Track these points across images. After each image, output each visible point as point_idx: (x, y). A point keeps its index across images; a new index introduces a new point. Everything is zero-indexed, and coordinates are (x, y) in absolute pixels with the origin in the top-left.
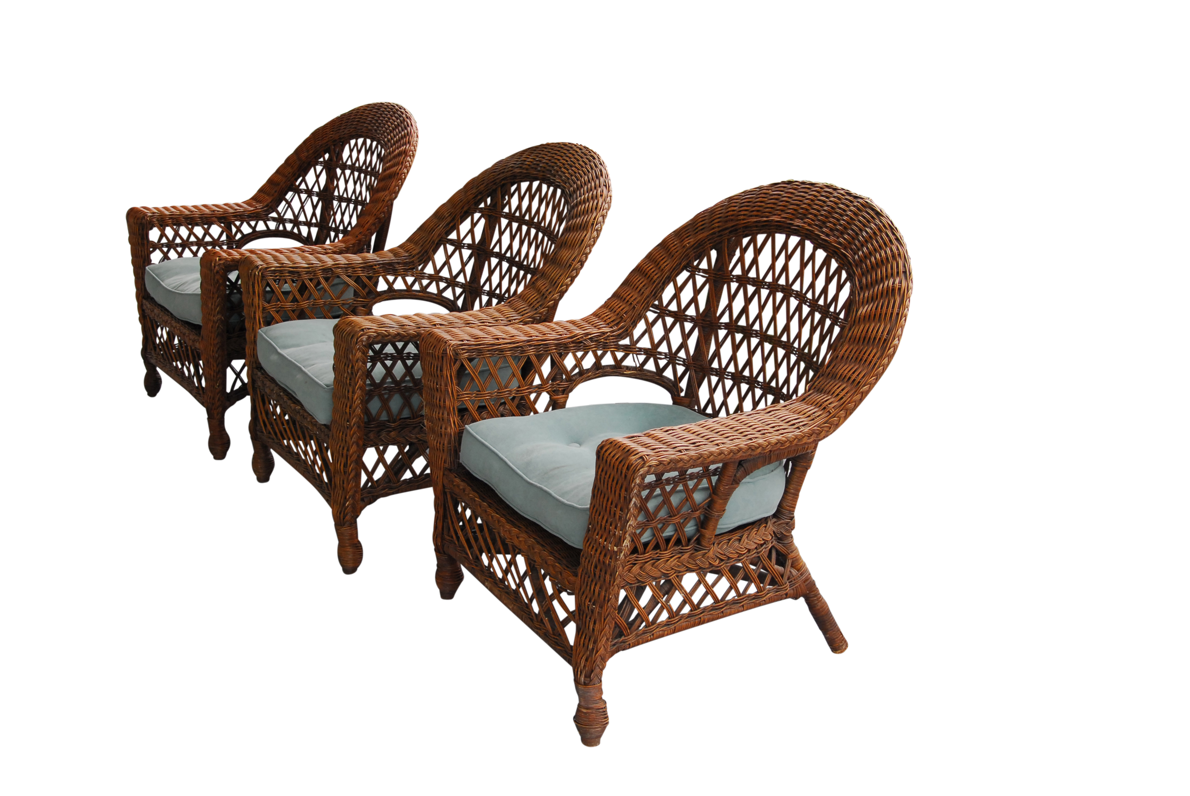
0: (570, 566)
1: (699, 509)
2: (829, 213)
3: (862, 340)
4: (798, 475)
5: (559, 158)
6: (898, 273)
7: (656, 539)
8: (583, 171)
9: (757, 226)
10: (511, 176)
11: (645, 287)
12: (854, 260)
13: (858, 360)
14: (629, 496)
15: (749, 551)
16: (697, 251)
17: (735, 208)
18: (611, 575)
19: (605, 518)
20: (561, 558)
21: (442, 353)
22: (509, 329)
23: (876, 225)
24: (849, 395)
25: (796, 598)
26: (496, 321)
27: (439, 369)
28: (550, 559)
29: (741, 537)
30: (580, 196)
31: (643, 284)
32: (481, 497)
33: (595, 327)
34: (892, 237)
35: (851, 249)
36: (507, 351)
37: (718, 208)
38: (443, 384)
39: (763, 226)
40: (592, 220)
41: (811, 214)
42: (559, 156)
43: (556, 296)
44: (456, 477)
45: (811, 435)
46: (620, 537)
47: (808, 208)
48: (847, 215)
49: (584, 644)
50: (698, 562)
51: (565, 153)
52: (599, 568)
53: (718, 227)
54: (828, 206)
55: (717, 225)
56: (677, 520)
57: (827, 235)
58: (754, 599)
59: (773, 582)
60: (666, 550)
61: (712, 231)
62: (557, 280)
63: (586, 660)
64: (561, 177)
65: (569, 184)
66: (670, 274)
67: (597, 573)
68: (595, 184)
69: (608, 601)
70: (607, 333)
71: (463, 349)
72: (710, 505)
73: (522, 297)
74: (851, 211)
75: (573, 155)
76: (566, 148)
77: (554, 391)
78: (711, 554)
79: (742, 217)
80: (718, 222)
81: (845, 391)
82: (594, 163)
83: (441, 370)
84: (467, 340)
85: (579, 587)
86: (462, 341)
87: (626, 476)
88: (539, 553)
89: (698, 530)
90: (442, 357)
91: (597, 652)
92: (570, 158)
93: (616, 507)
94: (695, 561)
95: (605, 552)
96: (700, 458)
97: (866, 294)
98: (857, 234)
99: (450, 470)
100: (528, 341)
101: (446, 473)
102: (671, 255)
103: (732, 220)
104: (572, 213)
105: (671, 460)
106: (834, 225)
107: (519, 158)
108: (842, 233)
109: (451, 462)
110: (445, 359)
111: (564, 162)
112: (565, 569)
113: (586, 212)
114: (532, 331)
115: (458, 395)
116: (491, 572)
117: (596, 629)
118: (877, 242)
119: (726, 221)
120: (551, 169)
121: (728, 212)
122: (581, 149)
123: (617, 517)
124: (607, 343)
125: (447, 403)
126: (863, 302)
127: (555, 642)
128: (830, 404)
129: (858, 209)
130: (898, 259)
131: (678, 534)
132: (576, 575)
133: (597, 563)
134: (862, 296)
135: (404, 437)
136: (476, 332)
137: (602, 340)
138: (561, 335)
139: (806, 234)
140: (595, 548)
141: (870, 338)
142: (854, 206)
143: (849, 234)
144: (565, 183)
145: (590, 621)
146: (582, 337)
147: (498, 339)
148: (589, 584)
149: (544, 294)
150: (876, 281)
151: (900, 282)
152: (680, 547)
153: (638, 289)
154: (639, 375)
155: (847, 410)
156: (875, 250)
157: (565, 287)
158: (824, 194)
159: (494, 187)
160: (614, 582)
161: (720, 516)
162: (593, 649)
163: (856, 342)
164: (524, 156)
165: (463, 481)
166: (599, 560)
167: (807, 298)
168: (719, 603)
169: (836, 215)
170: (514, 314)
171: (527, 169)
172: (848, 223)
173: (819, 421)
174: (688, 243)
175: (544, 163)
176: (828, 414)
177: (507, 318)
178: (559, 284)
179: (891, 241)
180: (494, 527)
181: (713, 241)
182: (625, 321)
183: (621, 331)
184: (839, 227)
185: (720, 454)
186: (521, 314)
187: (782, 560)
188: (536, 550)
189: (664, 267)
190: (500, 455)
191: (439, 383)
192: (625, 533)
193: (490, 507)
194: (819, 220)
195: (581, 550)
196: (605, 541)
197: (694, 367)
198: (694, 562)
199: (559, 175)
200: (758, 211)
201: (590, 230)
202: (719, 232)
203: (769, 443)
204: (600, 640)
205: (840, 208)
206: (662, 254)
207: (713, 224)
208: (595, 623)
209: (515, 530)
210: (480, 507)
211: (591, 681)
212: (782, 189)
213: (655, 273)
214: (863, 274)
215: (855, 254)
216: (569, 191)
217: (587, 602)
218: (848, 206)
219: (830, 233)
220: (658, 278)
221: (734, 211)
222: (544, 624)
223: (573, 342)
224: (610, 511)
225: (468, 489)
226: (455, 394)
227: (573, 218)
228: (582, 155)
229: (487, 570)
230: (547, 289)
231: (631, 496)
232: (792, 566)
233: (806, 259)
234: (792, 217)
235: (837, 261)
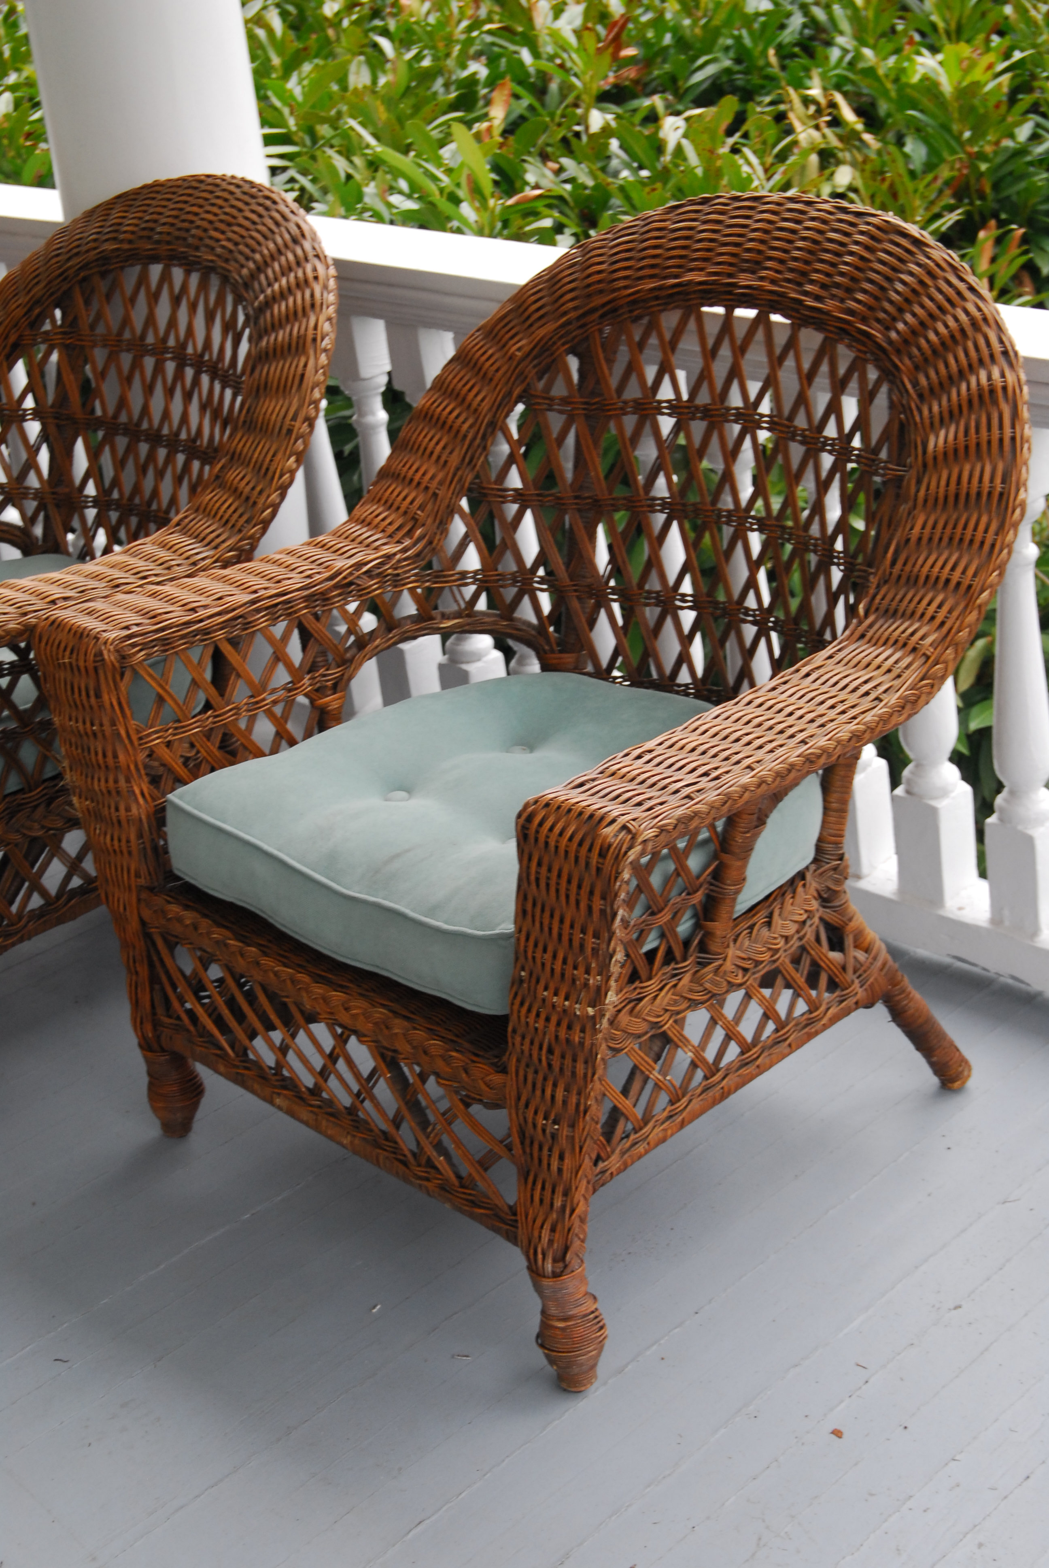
0: (481, 1053)
1: (701, 886)
2: (810, 252)
3: (951, 499)
4: (842, 773)
5: (195, 209)
6: (992, 356)
7: (633, 962)
8: (258, 231)
9: (657, 298)
10: (97, 260)
11: (448, 451)
12: (890, 342)
13: (957, 542)
14: (612, 908)
15: (787, 939)
16: (539, 364)
17: (603, 267)
18: (586, 1062)
19: (560, 956)
20: (455, 1038)
21: (95, 662)
22: (200, 581)
23: (919, 265)
24: (955, 614)
25: (869, 1005)
26: (169, 568)
27: (92, 693)
28: (434, 1045)
29: (770, 916)
30: (270, 285)
31: (442, 444)
32: (239, 937)
33: (368, 546)
34: (962, 286)
35: (878, 321)
36: (216, 631)
37: (562, 271)
38: (106, 722)
39: (671, 295)
40: (310, 332)
41: (770, 259)
42: (193, 205)
43: (274, 496)
44: (169, 902)
45: (903, 708)
46: (599, 989)
47: (762, 247)
48: (851, 253)
49: (541, 1201)
50: (708, 985)
51: (206, 199)
52: (557, 1052)
53: (575, 308)
54: (804, 239)
55: (570, 305)
56: (664, 917)
57: (818, 298)
58: (806, 1025)
59: (833, 985)
60: (650, 979)
61: (564, 319)
62: (269, 465)
63: (553, 1230)
64: (213, 249)
65: (236, 261)
66: (494, 416)
67: (556, 1065)
68: (295, 256)
69: (585, 1112)
70: (395, 554)
71: (133, 645)
72: (718, 875)
73: (201, 510)
74: (857, 243)
75: (226, 200)
76: (203, 186)
77: (317, 690)
78: (728, 966)
79: (622, 283)
80: (572, 300)
81: (945, 608)
82: (278, 211)
83: (98, 696)
84: (137, 625)
85: (514, 1094)
86: (127, 628)
87: (599, 870)
88: (404, 1035)
89: (697, 926)
90: (96, 669)
91: (573, 1211)
92: (221, 207)
93: (583, 931)
94: (701, 985)
95: (570, 1021)
96: (725, 803)
97: (936, 408)
98: (882, 289)
99: (151, 889)
100: (253, 602)
101: (144, 896)
102: (486, 379)
103: (601, 292)
104: (262, 321)
105: (679, 820)
106: (828, 275)
107: (104, 220)
108: (849, 290)
109: (150, 874)
110: (101, 672)
111: (210, 217)
112: (474, 1062)
113: (293, 316)
114: (251, 578)
115: (141, 739)
116: (285, 1079)
117: (565, 1168)
118: (932, 299)
119: (589, 296)
120: (183, 234)
121: (589, 276)
122: (238, 186)
123: (589, 951)
124: (398, 575)
125: (122, 757)
126: (932, 424)
127: (467, 1200)
128: (922, 638)
129: (873, 237)
130: (985, 329)
131: (668, 942)
132: (504, 1070)
133: (553, 1042)
134: (926, 412)
135: (18, 831)
136: (141, 601)
137: (390, 571)
138: (309, 576)
139: (770, 300)
140: (543, 1016)
141: (968, 494)
142: (862, 233)
143: (865, 291)
144: (227, 261)
145: (550, 1156)
146: (351, 574)
147: (194, 610)
148: (539, 1085)
149: (248, 498)
150: (950, 377)
151: (1003, 375)
152: (673, 965)
153: (435, 456)
154: (469, 624)
155: (957, 644)
156: (931, 315)
157: (287, 475)
158: (788, 215)
159: (65, 287)
160: (594, 1074)
161: (738, 892)
162: (563, 1207)
163: (940, 507)
164: (115, 214)
165: (187, 907)
166: (557, 1037)
167: (795, 427)
168: (750, 1050)
169: (827, 256)
170: (198, 547)
171: (130, 242)
172: (857, 268)
173: (911, 677)
174: (519, 349)
175: (164, 224)
176: (923, 659)
177: (187, 558)
178: (275, 473)
179: (959, 293)
180: (284, 994)
182: (423, 525)
183: (419, 546)
184: (838, 279)
185: (759, 785)
186: (213, 544)
187: (836, 938)
188: (396, 1031)
189: (479, 405)
190: (266, 847)
191: (97, 722)
192: (608, 978)
193: (265, 954)
194: (791, 270)
195: (503, 1020)
196: (566, 999)
197: (576, 591)
198: (701, 988)
199: (207, 246)
200: (653, 266)
201: (311, 352)
202: (579, 318)
203: (839, 742)
204: (577, 1188)
205: (831, 240)
206: (466, 378)
207: (563, 305)
208: (561, 1158)
209: (337, 996)
210: (242, 955)
211: (566, 1266)
212: (693, 216)
213: (461, 419)
214: (917, 368)
215: (888, 329)
216: (241, 276)
217: (541, 1122)
218: (847, 234)
219: (823, 293)
220: (471, 427)
221: (600, 272)
222: (435, 1168)
223: (336, 587)
224: (570, 940)
225: (205, 924)
226: (134, 737)
227: (266, 332)
228: (246, 198)
229: (275, 1075)
230: (251, 485)
231: (615, 907)
232: (856, 947)
233: (778, 351)
234: (731, 269)
235: (849, 347)
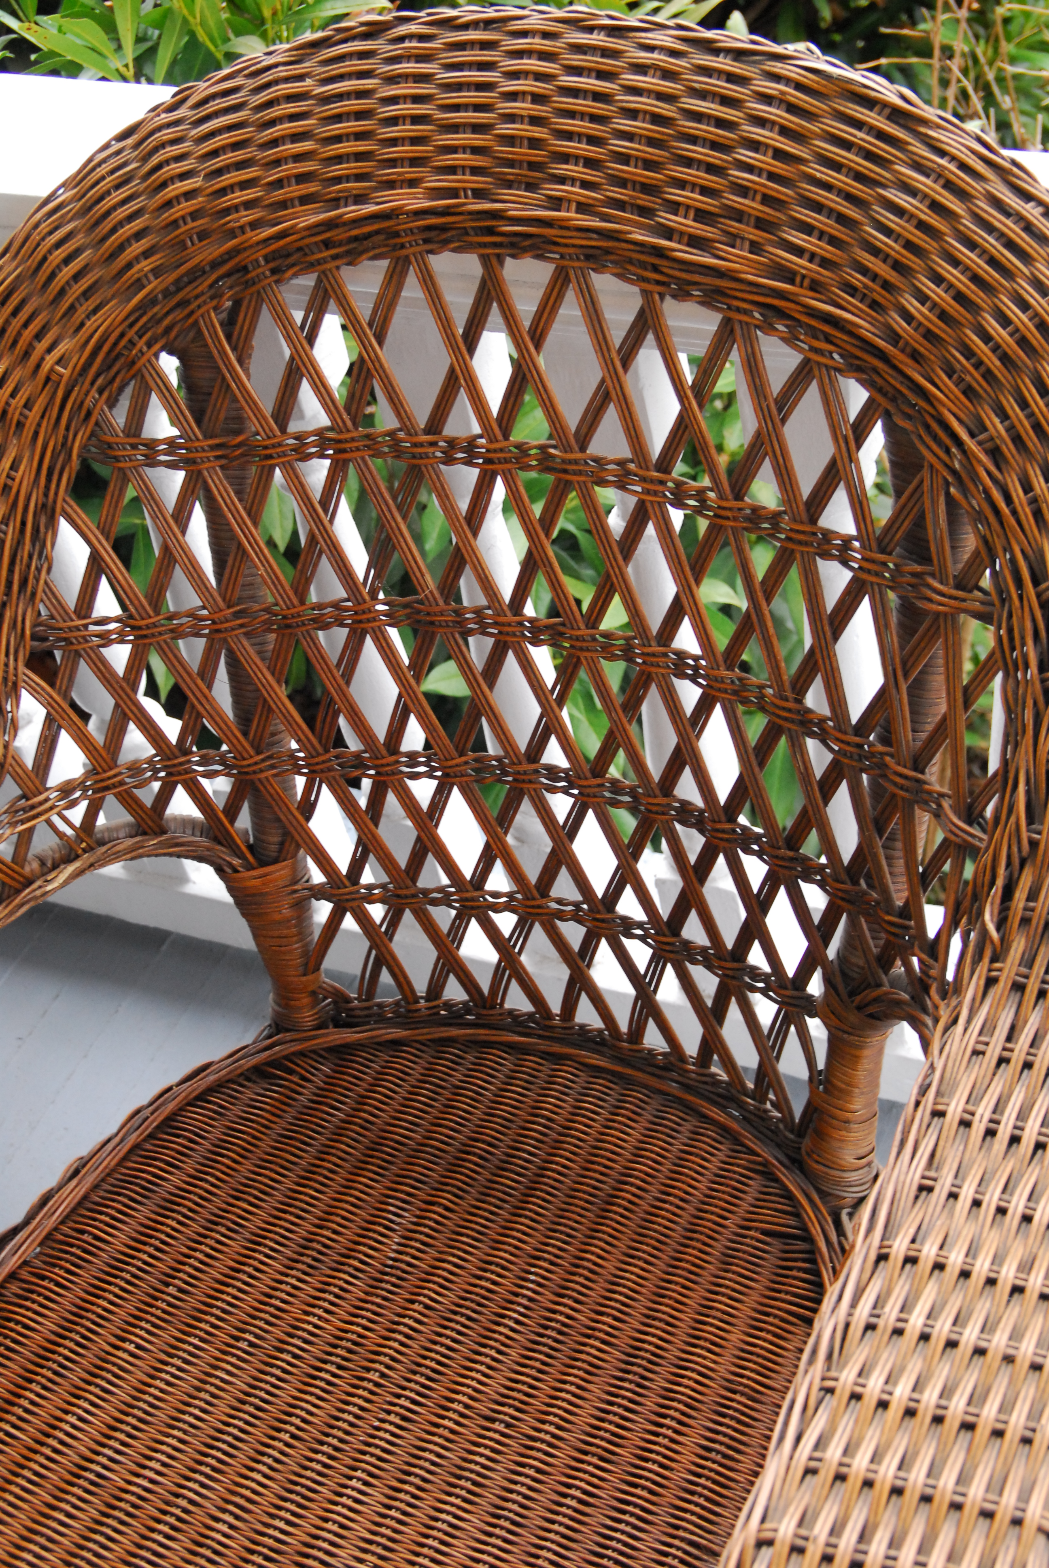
2: (653, 142)
9: (327, 244)
23: (924, 169)
47: (539, 133)
48: (752, 145)
53: (157, 272)
54: (631, 113)
55: (145, 265)
66: (46, 495)
79: (246, 217)
103: (205, 236)
106: (709, 191)
108: (768, 226)
119: (181, 244)
129: (794, 108)
142: (765, 98)
143: (807, 228)
181: (160, 329)
194: (618, 182)
200: (304, 178)
221: (189, 195)
233: (617, 336)
234: (480, 182)
235: (790, 340)
